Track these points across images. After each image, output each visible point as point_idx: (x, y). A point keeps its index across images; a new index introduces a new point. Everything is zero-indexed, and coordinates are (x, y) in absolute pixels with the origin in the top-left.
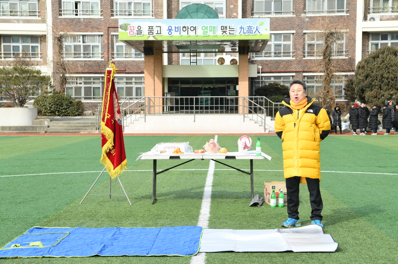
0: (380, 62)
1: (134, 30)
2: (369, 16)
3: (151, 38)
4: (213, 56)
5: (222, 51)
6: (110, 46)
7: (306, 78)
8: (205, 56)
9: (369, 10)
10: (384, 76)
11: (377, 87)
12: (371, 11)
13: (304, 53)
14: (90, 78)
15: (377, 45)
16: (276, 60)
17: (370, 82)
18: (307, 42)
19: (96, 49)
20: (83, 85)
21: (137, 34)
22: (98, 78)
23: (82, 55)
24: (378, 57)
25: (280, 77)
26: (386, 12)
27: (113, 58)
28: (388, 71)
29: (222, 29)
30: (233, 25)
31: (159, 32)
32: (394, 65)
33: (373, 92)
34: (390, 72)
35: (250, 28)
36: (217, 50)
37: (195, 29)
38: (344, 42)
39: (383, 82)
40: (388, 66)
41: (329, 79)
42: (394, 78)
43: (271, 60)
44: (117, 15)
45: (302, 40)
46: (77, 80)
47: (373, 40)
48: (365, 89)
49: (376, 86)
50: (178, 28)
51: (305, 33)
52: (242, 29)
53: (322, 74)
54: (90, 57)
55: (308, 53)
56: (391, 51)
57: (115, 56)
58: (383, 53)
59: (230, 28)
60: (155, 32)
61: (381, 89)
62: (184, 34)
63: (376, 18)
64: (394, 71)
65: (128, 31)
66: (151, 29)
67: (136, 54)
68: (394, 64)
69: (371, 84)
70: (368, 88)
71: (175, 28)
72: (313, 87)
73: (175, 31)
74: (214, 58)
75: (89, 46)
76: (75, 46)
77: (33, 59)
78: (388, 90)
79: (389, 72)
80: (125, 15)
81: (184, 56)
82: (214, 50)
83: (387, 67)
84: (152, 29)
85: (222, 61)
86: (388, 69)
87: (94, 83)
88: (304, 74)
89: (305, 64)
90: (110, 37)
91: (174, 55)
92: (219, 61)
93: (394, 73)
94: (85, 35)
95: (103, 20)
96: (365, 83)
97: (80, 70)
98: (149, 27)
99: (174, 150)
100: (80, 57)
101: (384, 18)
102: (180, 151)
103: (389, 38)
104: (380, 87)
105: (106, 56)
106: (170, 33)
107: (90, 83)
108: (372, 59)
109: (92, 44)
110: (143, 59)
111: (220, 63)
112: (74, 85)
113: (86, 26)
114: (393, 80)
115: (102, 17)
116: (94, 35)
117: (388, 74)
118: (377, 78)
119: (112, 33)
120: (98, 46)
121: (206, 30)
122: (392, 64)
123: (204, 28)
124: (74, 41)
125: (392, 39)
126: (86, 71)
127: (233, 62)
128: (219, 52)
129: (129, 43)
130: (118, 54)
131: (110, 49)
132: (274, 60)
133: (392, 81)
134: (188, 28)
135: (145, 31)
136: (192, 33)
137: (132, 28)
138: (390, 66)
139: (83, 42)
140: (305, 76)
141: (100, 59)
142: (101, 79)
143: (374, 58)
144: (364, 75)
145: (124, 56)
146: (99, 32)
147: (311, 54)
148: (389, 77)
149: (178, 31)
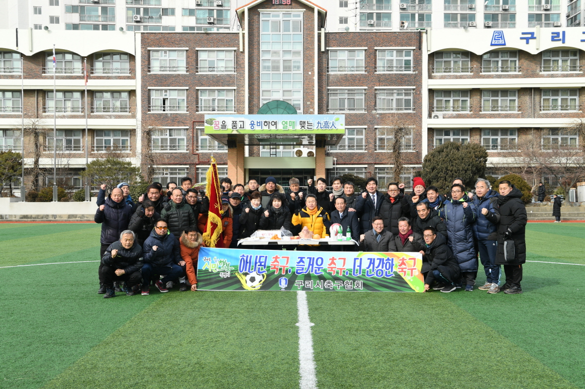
0: (444, 156)
1: (219, 124)
2: (433, 115)
3: (235, 132)
4: (291, 149)
5: (300, 144)
6: (195, 139)
7: (377, 170)
8: (284, 148)
9: (433, 108)
10: (448, 169)
11: (442, 179)
12: (435, 109)
13: (375, 146)
14: (175, 169)
15: (441, 140)
16: (350, 153)
17: (436, 174)
18: (378, 136)
19: (181, 143)
20: (169, 176)
21: (222, 128)
22: (183, 169)
23: (168, 148)
24: (443, 151)
25: (353, 169)
26: (448, 111)
27: (197, 150)
29: (300, 124)
30: (311, 120)
31: (242, 127)
33: (438, 183)
35: (326, 123)
36: (295, 143)
37: (276, 123)
38: (411, 136)
39: (447, 174)
40: (452, 159)
41: (398, 170)
42: (458, 170)
43: (345, 153)
44: (201, 110)
45: (373, 135)
46: (163, 170)
47: (437, 135)
48: (431, 180)
49: (441, 177)
50: (260, 123)
51: (376, 128)
52: (320, 124)
53: (392, 166)
54: (176, 150)
55: (379, 146)
56: (454, 146)
57: (200, 148)
58: (447, 147)
59: (308, 123)
60: (238, 126)
61: (446, 181)
62: (266, 128)
63: (439, 116)
64: (457, 164)
65: (213, 126)
66: (234, 124)
67: (219, 147)
69: (437, 175)
70: (435, 179)
71: (257, 122)
72: (384, 178)
73: (257, 125)
74: (292, 150)
75: (176, 139)
76: (162, 139)
77: (123, 152)
79: (452, 165)
80: (210, 110)
81: (264, 148)
82: (292, 143)
83: (451, 160)
84: (236, 123)
85: (299, 153)
86: (452, 163)
87: (179, 174)
88: (376, 166)
89: (377, 157)
90: (195, 131)
91: (255, 147)
92: (296, 153)
93: (457, 166)
94: (172, 129)
95: (188, 115)
96: (432, 175)
97: (166, 161)
98: (233, 122)
99: (271, 236)
100: (167, 149)
101: (447, 116)
102: (278, 238)
103: (451, 134)
104: (445, 179)
105: (191, 148)
106: (252, 127)
107: (175, 174)
108: (437, 153)
109: (177, 137)
110: (227, 151)
111: (298, 155)
112: (160, 176)
113: (173, 121)
114: (456, 173)
115: (188, 112)
116: (180, 129)
117: (452, 167)
118: (442, 170)
119: (197, 127)
120: (183, 139)
121: (286, 125)
122: (456, 158)
123: (284, 123)
124: (162, 135)
125: (454, 135)
126: (173, 162)
127: (310, 154)
128: (296, 145)
129: (214, 136)
130: (201, 147)
131: (195, 142)
132: (348, 153)
134: (269, 123)
135: (229, 125)
136: (273, 128)
137: (217, 123)
139: (170, 135)
140: (376, 168)
141: (185, 151)
142: (186, 170)
143: (439, 152)
144: (430, 167)
145: (208, 148)
146: (185, 126)
147: (382, 147)
149: (260, 126)
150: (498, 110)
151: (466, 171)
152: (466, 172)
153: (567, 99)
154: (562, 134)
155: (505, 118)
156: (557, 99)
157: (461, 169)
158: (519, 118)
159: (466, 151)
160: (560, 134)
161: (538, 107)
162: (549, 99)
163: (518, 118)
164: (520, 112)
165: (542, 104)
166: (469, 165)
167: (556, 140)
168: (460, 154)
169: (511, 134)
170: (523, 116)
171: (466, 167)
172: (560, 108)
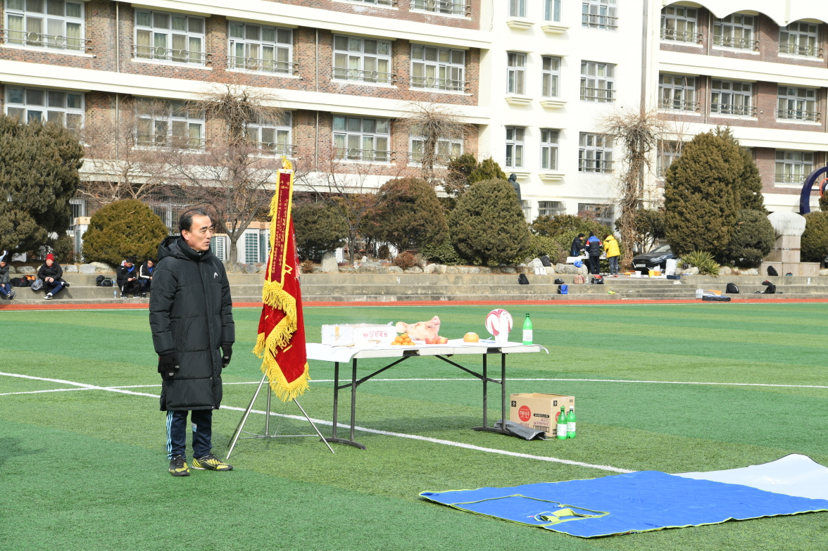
28: (6, 170)
32: (20, 158)
34: (12, 172)
40: (7, 158)
42: (22, 186)
64: (20, 170)
68: (20, 155)
78: (8, 211)
83: (3, 160)
86: (6, 166)
93: (20, 174)
99: (393, 338)
117: (7, 177)
122: (16, 155)
133: (17, 193)
138: (10, 159)
148: (10, 184)
150: (40, 45)
151: (42, 187)
152: (41, 192)
153: (183, 37)
154: (174, 115)
155: (59, 65)
156: (165, 35)
157: (31, 182)
158: (89, 68)
159: (37, 139)
160: (171, 115)
161: (127, 48)
162: (148, 33)
163: (86, 68)
164: (90, 55)
165: (135, 43)
166: (48, 175)
167: (161, 126)
168: (26, 147)
169: (72, 105)
170: (97, 66)
171: (42, 179)
172: (170, 55)
